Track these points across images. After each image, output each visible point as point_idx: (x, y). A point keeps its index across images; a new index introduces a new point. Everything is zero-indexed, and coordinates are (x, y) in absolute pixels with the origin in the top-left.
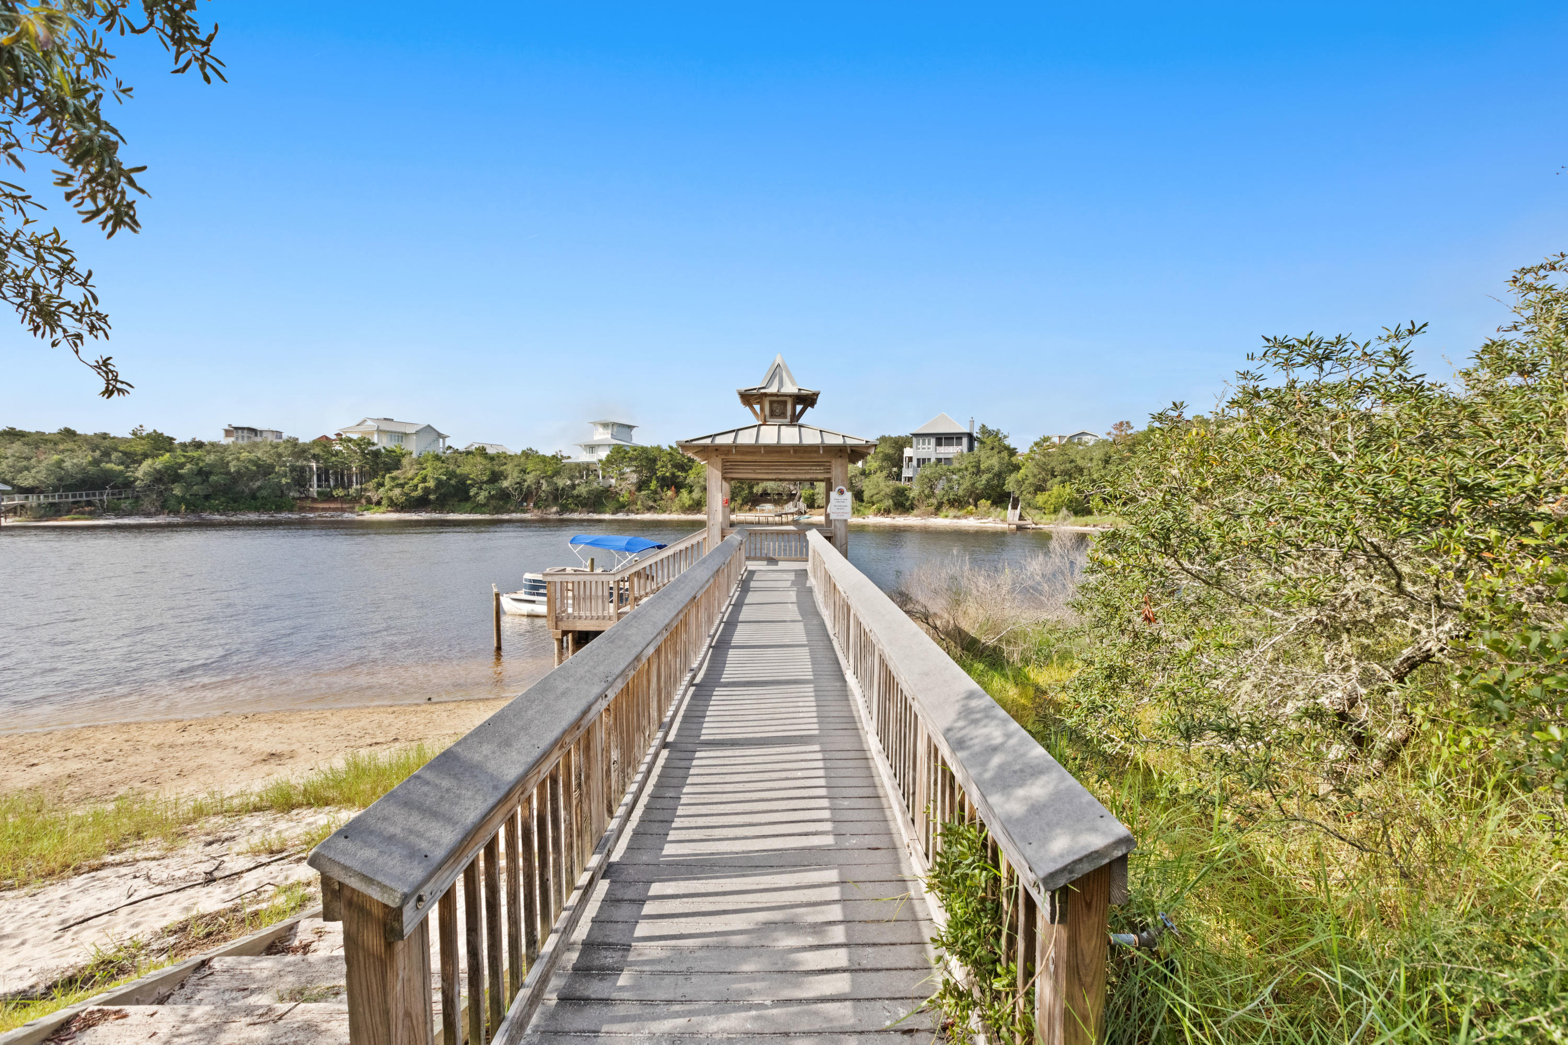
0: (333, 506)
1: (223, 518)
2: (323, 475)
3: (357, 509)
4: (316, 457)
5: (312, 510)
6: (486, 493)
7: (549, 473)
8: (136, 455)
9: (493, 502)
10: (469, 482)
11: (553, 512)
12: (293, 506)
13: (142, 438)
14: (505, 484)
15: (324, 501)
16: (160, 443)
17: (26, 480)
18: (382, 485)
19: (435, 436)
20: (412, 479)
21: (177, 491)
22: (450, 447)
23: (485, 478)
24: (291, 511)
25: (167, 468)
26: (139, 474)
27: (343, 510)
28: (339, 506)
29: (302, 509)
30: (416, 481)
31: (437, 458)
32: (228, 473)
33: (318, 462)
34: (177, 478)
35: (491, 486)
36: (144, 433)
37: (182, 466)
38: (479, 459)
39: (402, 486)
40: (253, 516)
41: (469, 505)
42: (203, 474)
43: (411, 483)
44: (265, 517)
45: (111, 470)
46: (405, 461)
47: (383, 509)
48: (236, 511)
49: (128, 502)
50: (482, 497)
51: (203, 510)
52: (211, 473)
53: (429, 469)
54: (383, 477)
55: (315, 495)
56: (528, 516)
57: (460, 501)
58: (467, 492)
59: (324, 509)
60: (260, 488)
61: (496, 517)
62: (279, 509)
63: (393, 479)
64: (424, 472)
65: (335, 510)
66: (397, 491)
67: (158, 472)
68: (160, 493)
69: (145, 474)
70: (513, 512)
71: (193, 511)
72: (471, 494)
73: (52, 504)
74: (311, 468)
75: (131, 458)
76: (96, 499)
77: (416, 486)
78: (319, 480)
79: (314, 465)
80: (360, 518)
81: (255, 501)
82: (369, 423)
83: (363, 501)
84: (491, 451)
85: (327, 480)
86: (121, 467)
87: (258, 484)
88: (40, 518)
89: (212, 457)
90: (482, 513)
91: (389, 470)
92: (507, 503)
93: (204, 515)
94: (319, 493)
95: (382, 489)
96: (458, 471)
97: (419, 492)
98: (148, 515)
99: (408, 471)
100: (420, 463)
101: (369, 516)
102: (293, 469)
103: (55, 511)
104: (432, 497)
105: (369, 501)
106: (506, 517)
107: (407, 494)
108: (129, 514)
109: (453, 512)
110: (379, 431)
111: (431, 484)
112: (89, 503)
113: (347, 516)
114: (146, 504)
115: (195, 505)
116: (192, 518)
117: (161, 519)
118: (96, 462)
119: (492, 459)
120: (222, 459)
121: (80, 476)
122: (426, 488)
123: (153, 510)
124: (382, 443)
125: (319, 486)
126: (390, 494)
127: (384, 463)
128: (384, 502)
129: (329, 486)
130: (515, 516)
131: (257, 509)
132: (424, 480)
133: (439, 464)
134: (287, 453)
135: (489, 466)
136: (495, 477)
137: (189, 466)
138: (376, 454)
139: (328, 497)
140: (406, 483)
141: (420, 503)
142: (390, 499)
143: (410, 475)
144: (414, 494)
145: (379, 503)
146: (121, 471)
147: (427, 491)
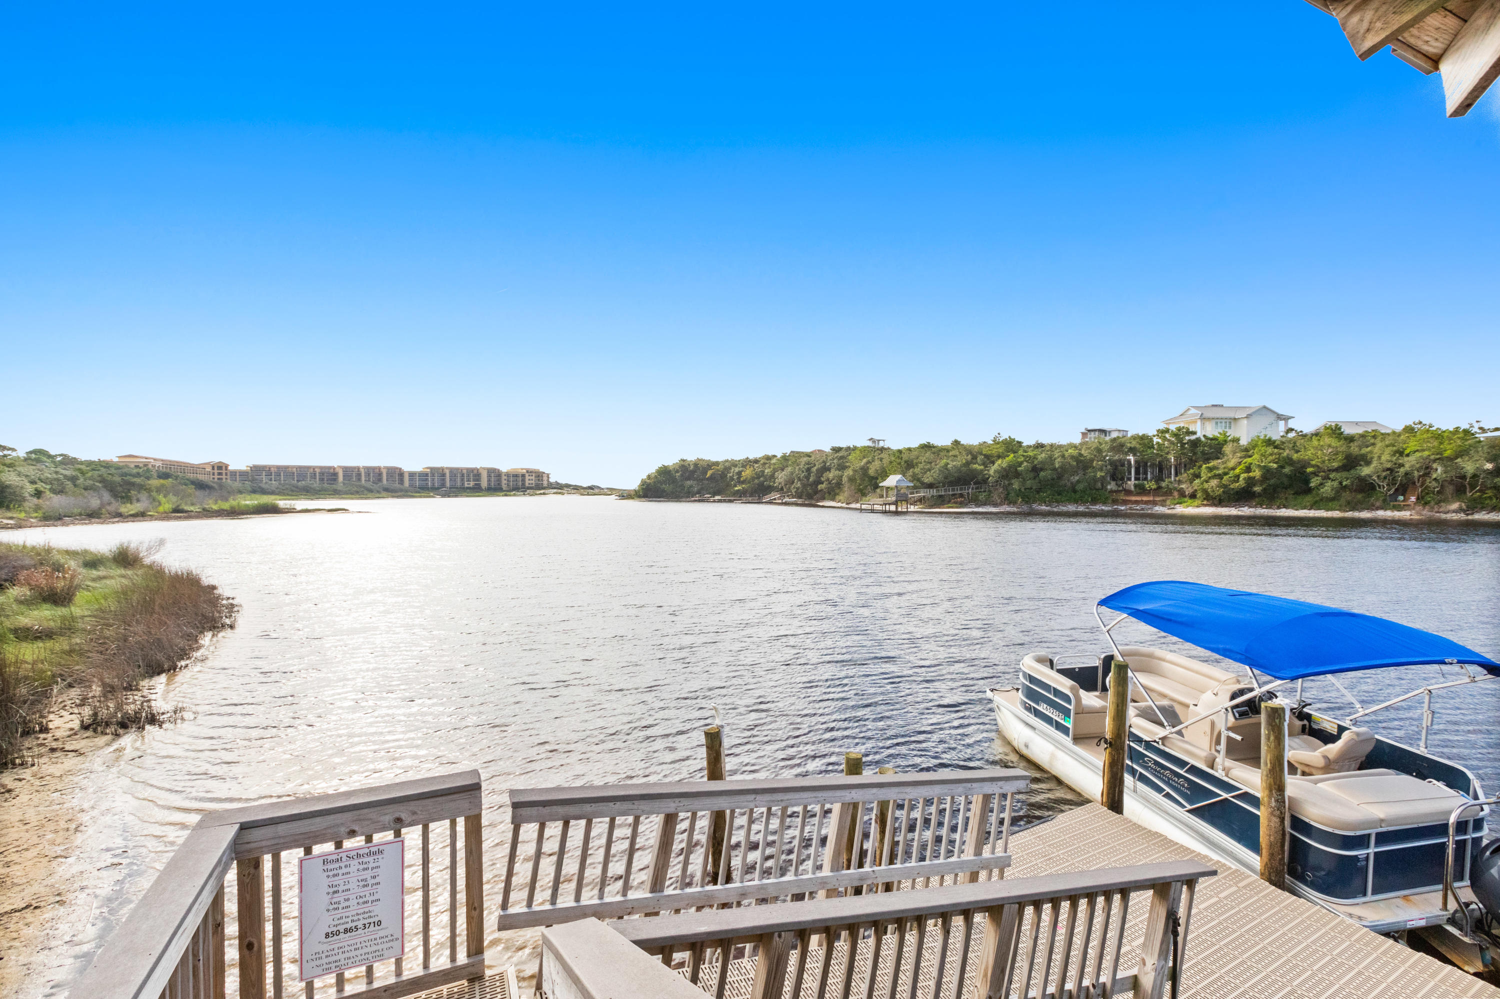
0: (1145, 499)
1: (1048, 508)
2: (1141, 468)
3: (1168, 502)
4: (1132, 450)
5: (1125, 502)
6: (1336, 484)
7: (1447, 453)
8: (993, 457)
9: (1347, 495)
10: (1309, 470)
11: (1453, 511)
12: (1107, 498)
13: (998, 443)
14: (1366, 471)
15: (1138, 494)
16: (1011, 446)
17: (927, 479)
18: (1198, 476)
19: (1274, 417)
20: (1233, 469)
21: (1016, 485)
22: (1292, 430)
23: (1335, 465)
24: (1104, 503)
25: (1010, 466)
26: (992, 472)
27: (1155, 503)
28: (1151, 498)
29: (1115, 502)
30: (1237, 471)
31: (1269, 442)
32: (1055, 469)
33: (1134, 455)
34: (1017, 475)
35: (1345, 474)
36: (1001, 439)
37: (1020, 464)
38: (1327, 440)
39: (1220, 477)
40: (1071, 508)
41: (1309, 499)
42: (1036, 470)
43: (1231, 473)
44: (1081, 509)
45: (976, 469)
46: (1227, 449)
47: (1197, 502)
48: (1058, 502)
49: (984, 494)
50: (1328, 488)
51: (1034, 502)
52: (1041, 470)
53: (1256, 456)
54: (1200, 467)
55: (1132, 488)
56: (1405, 515)
57: (1297, 493)
58: (1307, 482)
59: (1136, 502)
60: (1078, 482)
61: (1349, 514)
62: (1094, 501)
63: (1210, 469)
64: (1249, 460)
65: (1147, 502)
66: (1214, 482)
67: (1005, 469)
68: (1005, 488)
69: (995, 471)
70: (1378, 509)
71: (1027, 503)
72: (1312, 485)
73: (941, 496)
74: (1129, 461)
75: (989, 459)
76: (965, 492)
77: (1238, 476)
78: (1137, 472)
79: (1131, 458)
80: (1170, 512)
81: (1074, 494)
82: (1193, 411)
83: (1176, 494)
84: (1348, 430)
85: (1146, 473)
86: (982, 467)
87: (1077, 478)
88: (931, 507)
89: (1043, 455)
90: (1328, 510)
91: (1207, 460)
92: (1369, 496)
93: (1034, 506)
94: (1135, 486)
95: (1197, 481)
96: (1295, 456)
97: (1241, 483)
98: (995, 505)
99: (1231, 459)
100: (1247, 451)
101: (1180, 510)
102: (1112, 463)
103: (940, 501)
104: (1257, 489)
105: (1182, 494)
106: (1365, 515)
107: (1225, 486)
108: (984, 504)
109: (1285, 507)
110: (1203, 418)
111: (1257, 474)
112: (961, 495)
113: (1159, 509)
114: (995, 497)
115: (1027, 496)
116: (1025, 508)
117: (1005, 508)
118: (967, 464)
119: (1350, 439)
120: (1050, 457)
121: (956, 475)
122: (1249, 478)
123: (999, 501)
124: (1204, 431)
125: (1136, 479)
126: (1206, 486)
127: (1203, 453)
128: (1199, 495)
129: (1146, 479)
130: (1381, 514)
131: (1076, 502)
132: (1248, 469)
133: (1270, 450)
134: (1106, 448)
135: (1343, 449)
136: (1351, 463)
137: (1025, 464)
138: (1196, 443)
139: (1141, 490)
140: (1226, 474)
141: (1243, 496)
142: (1205, 491)
143: (1231, 464)
144: (1235, 486)
145: (1193, 496)
146: (982, 471)
147: (1251, 482)
